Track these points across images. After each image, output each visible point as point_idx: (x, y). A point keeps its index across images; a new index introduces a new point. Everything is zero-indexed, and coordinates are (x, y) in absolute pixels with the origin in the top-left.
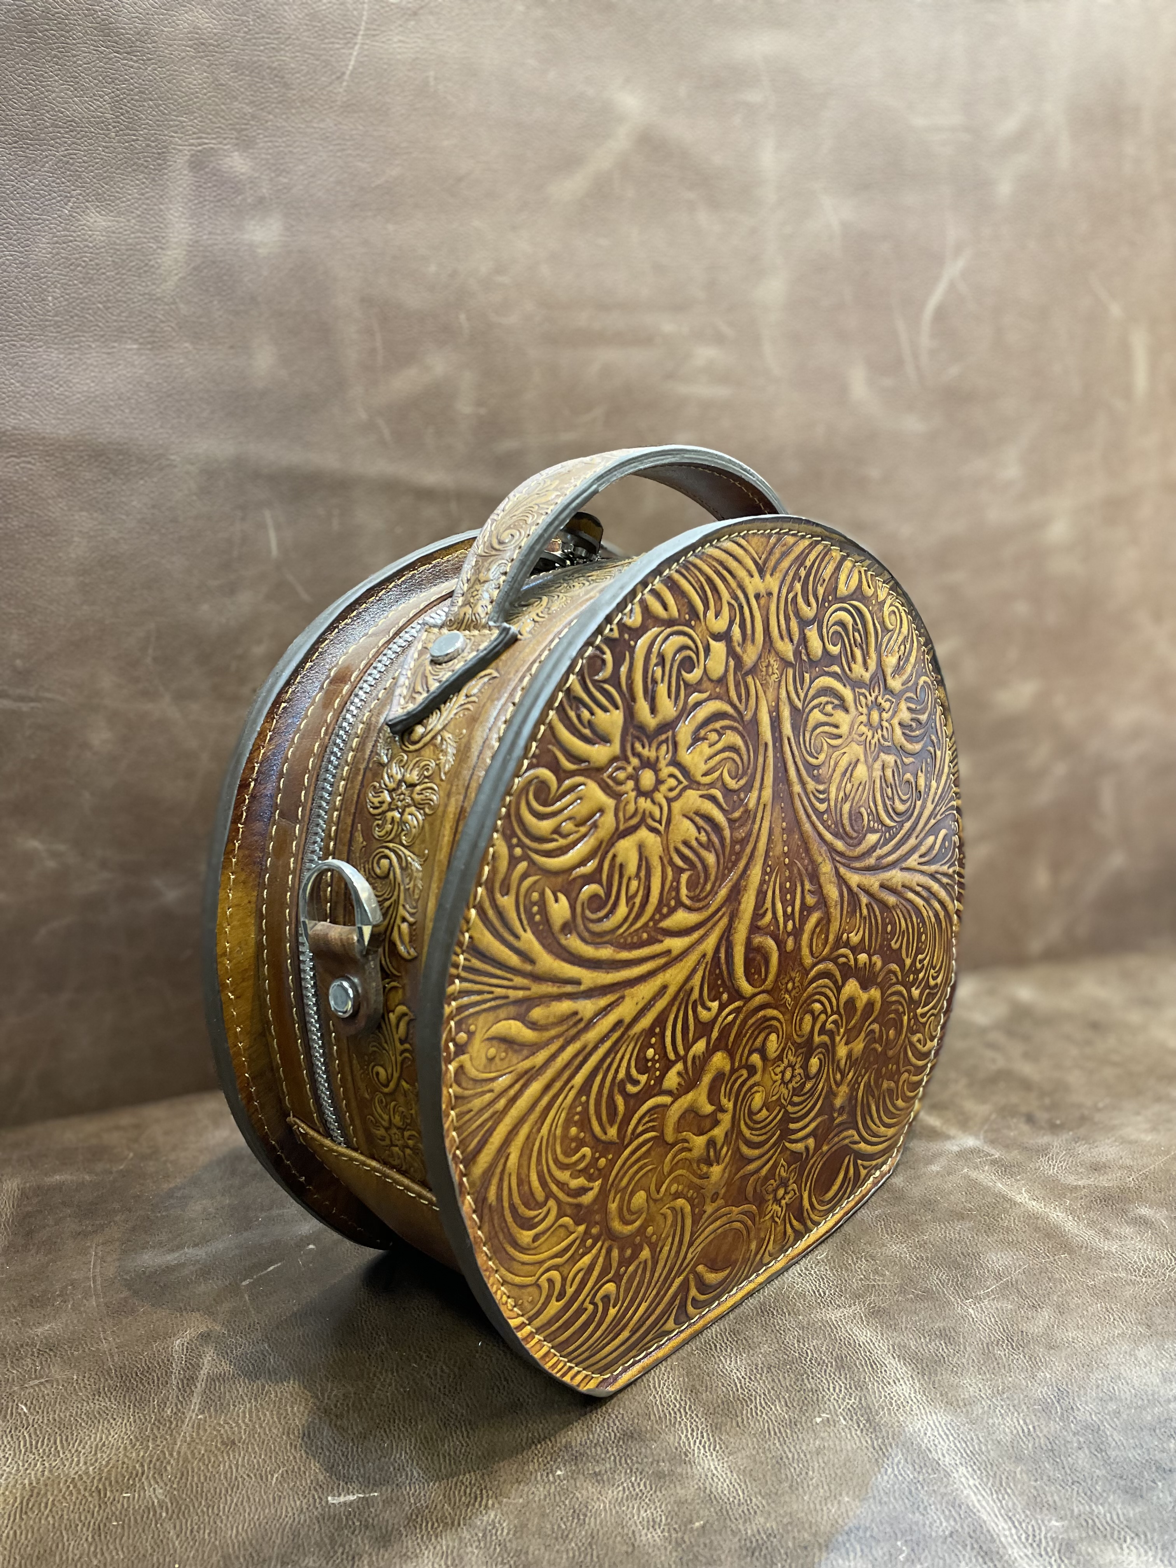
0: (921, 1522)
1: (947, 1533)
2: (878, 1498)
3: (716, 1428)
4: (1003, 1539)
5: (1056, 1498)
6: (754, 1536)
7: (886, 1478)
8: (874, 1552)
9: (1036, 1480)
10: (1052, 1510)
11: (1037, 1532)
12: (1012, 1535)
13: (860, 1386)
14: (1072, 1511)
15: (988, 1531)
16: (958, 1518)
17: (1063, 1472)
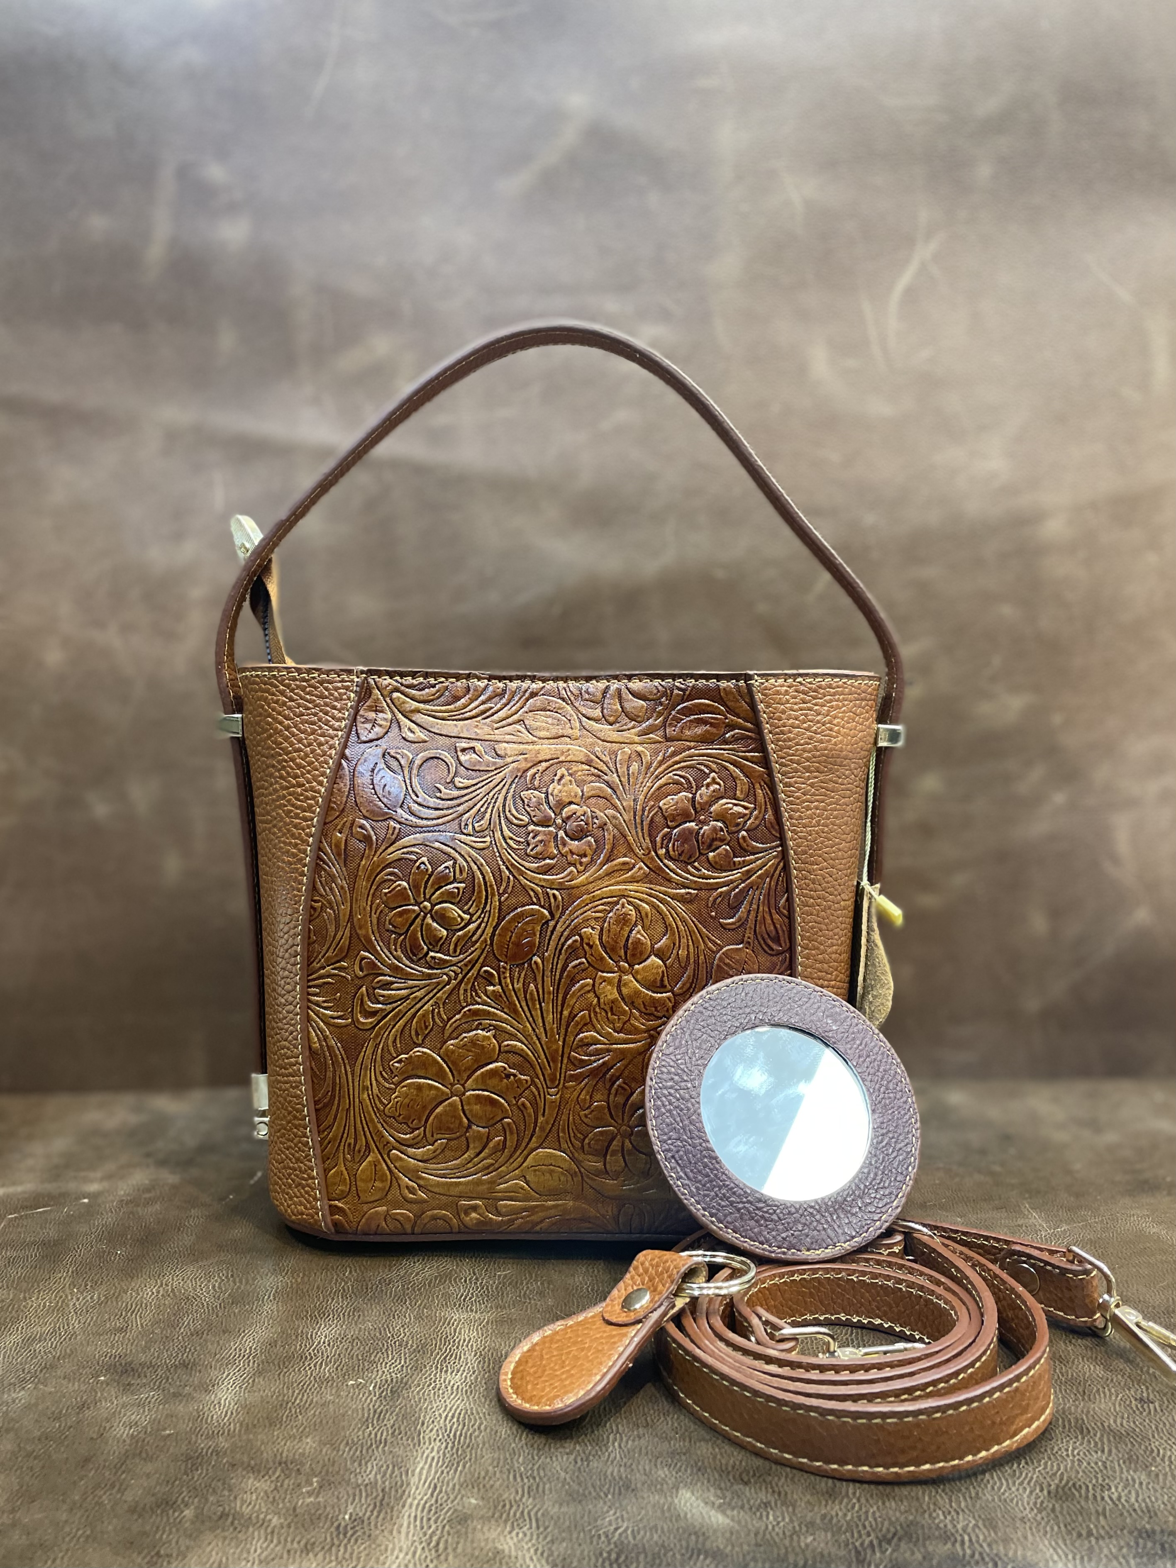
0: (353, 1470)
1: (367, 1481)
2: (337, 1445)
3: (260, 1373)
4: (409, 1500)
5: (498, 1483)
6: (202, 1449)
7: (360, 1433)
8: (286, 1482)
9: (494, 1467)
10: (482, 1490)
11: (449, 1502)
12: (422, 1499)
13: (418, 1368)
14: (501, 1495)
15: (404, 1491)
16: (388, 1476)
17: (530, 1466)
